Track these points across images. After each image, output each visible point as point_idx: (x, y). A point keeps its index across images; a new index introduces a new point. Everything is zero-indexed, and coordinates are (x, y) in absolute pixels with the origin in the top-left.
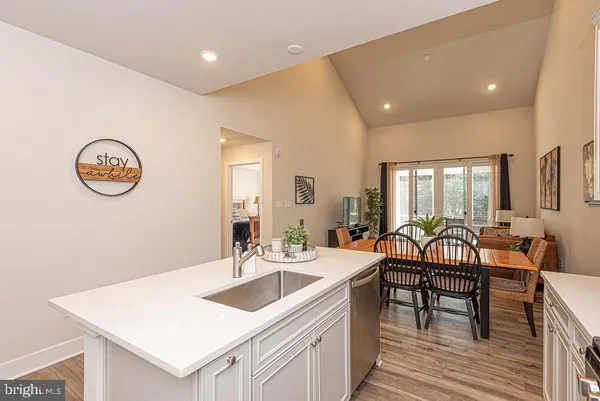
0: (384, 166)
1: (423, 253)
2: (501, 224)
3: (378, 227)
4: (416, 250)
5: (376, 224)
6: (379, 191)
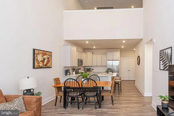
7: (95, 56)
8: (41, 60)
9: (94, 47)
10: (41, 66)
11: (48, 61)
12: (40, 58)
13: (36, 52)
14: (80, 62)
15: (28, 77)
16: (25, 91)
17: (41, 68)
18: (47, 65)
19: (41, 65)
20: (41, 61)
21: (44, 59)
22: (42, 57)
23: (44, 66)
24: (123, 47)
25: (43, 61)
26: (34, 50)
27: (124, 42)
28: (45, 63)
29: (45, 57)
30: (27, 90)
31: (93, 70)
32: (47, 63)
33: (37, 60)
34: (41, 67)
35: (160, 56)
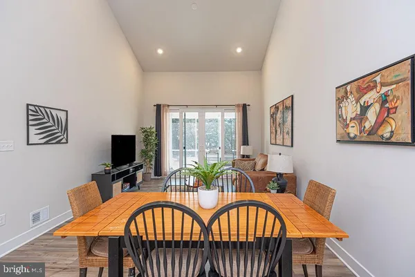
0: (158, 107)
1: (206, 229)
2: (243, 156)
3: (153, 163)
4: (197, 227)
5: (150, 161)
6: (154, 130)
8: (353, 116)
10: (352, 135)
11: (386, 113)
12: (349, 108)
15: (280, 154)
17: (353, 141)
18: (380, 133)
19: (353, 131)
20: (351, 119)
21: (365, 109)
22: (357, 101)
23: (364, 137)
25: (360, 118)
28: (367, 125)
29: (370, 97)
32: (381, 122)
34: (354, 138)
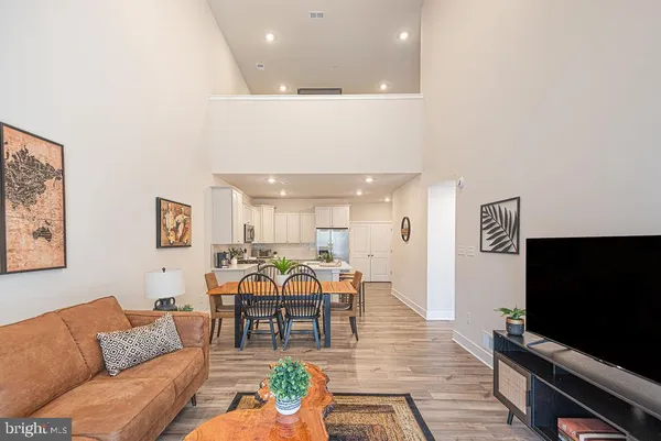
7: (282, 217)
8: (173, 226)
9: (283, 193)
11: (186, 230)
12: (170, 221)
13: (164, 206)
14: (249, 231)
15: (164, 270)
16: (158, 303)
17: (171, 246)
19: (172, 239)
20: (171, 230)
21: (178, 224)
22: (175, 218)
24: (359, 193)
25: (175, 230)
26: (159, 201)
27: (369, 180)
28: (179, 235)
29: (180, 218)
30: (162, 300)
31: (275, 253)
32: (183, 235)
33: (165, 225)
35: (482, 217)
